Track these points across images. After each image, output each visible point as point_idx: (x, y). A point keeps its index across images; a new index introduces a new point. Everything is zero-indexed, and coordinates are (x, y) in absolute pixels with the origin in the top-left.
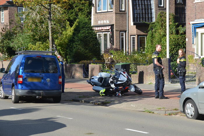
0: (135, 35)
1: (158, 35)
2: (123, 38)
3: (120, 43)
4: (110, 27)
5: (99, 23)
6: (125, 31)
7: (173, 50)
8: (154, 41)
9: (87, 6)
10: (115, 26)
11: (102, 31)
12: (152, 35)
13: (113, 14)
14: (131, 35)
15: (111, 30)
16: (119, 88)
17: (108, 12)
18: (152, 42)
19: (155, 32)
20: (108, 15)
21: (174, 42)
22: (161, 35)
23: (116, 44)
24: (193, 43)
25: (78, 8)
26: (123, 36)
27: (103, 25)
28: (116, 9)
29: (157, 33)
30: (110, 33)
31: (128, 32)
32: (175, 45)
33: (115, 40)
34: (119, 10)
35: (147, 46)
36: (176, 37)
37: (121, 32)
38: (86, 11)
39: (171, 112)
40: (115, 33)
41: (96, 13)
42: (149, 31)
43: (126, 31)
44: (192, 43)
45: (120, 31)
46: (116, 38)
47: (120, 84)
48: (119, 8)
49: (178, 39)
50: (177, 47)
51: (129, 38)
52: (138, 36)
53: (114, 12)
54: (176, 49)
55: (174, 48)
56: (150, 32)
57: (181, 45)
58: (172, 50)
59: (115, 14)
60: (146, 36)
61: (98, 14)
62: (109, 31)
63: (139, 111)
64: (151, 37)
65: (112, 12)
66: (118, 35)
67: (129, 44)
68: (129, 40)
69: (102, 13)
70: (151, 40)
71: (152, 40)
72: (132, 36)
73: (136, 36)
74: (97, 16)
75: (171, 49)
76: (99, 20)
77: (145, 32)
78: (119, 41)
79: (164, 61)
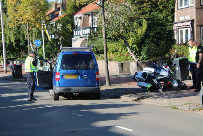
4: (190, 22)
5: (180, 20)
9: (171, 3)
10: (195, 21)
11: (183, 27)
13: (193, 9)
15: (191, 25)
16: (160, 83)
17: (188, 7)
20: (189, 10)
25: (162, 5)
27: (184, 21)
28: (196, 4)
34: (199, 5)
38: (170, 8)
39: (196, 107)
40: (195, 28)
41: (178, 9)
45: (201, 26)
47: (161, 79)
48: (199, 2)
53: (195, 6)
59: (195, 9)
61: (180, 10)
62: (189, 27)
63: (166, 107)
65: (193, 7)
66: (199, 30)
69: (184, 9)
74: (179, 12)
76: (180, 16)
78: (200, 36)
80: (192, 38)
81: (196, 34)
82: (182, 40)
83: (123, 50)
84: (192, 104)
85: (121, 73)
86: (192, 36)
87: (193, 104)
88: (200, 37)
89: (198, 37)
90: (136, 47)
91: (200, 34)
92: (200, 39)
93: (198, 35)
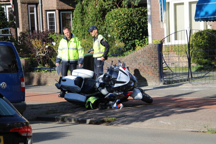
0: (54, 10)
1: (91, 9)
2: (34, 15)
3: (29, 24)
6: (37, 4)
7: (125, 32)
8: (86, 19)
12: (83, 9)
14: (47, 11)
15: (13, 1)
16: (117, 94)
18: (82, 21)
19: (87, 5)
21: (126, 20)
22: (96, 9)
23: (23, 25)
24: (162, 21)
26: (33, 11)
29: (90, 7)
30: (10, 6)
31: (42, 5)
32: (127, 25)
33: (20, 19)
35: (75, 28)
36: (128, 12)
37: (29, 6)
40: (19, 7)
42: (77, 3)
43: (39, 3)
44: (160, 20)
45: (29, 4)
46: (23, 15)
49: (131, 15)
50: (130, 29)
51: (44, 16)
52: (60, 11)
54: (129, 32)
55: (126, 29)
56: (79, 4)
57: (137, 24)
58: (123, 33)
60: (71, 12)
62: (10, 4)
64: (81, 13)
66: (25, 10)
67: (44, 24)
68: (44, 19)
70: (81, 18)
71: (83, 18)
72: (48, 13)
73: (57, 11)
75: (122, 31)
77: (71, 4)
78: (28, 20)
79: (151, 48)
80: (15, 22)
86: (14, 20)
88: (27, 22)
91: (27, 17)
92: (28, 25)
93: (24, 18)
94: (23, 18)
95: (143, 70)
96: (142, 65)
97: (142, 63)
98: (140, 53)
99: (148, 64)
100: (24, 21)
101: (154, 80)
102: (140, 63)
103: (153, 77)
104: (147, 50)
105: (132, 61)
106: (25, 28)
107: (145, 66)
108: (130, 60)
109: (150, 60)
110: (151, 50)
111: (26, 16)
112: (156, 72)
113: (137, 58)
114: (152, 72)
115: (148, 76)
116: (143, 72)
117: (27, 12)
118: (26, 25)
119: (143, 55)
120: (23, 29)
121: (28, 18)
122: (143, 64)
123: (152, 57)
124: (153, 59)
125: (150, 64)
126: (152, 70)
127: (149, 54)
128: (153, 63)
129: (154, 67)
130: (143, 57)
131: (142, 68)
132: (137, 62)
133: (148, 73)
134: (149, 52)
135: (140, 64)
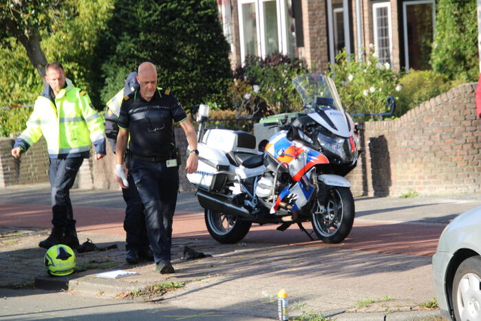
2: (341, 13)
3: (328, 35)
14: (373, 1)
18: (459, 22)
26: (341, 5)
33: (306, 25)
35: (440, 43)
39: (412, 315)
46: (312, 17)
51: (366, 15)
60: (433, 2)
66: (318, 2)
67: (367, 36)
70: (456, 16)
71: (460, 15)
72: (376, 6)
78: (325, 26)
79: (460, 95)
80: (294, 34)
81: (309, 17)
82: (252, 45)
83: (17, 85)
84: (390, 304)
85: (13, 183)
86: (291, 29)
87: (396, 303)
88: (323, 32)
89: (318, 32)
90: (75, 73)
91: (324, 18)
92: (325, 40)
93: (316, 23)
94: (312, 23)
95: (440, 152)
96: (439, 139)
97: (438, 135)
98: (433, 110)
99: (453, 137)
100: (315, 31)
101: (471, 177)
102: (434, 134)
103: (468, 170)
104: (450, 101)
105: (414, 130)
106: (317, 48)
107: (444, 142)
108: (409, 127)
109: (460, 127)
110: (460, 101)
111: (321, 17)
112: (476, 156)
113: (426, 121)
114: (465, 158)
115: (454, 168)
116: (441, 159)
117: (323, 7)
118: (321, 40)
119: (441, 115)
120: (313, 50)
121: (325, 22)
122: (441, 136)
123: (465, 119)
124: (467, 123)
125: (459, 137)
126: (466, 153)
127: (457, 112)
128: (467, 134)
129: (469, 146)
130: (441, 119)
131: (438, 148)
132: (426, 132)
133: (454, 159)
134: (455, 107)
135: (432, 137)
